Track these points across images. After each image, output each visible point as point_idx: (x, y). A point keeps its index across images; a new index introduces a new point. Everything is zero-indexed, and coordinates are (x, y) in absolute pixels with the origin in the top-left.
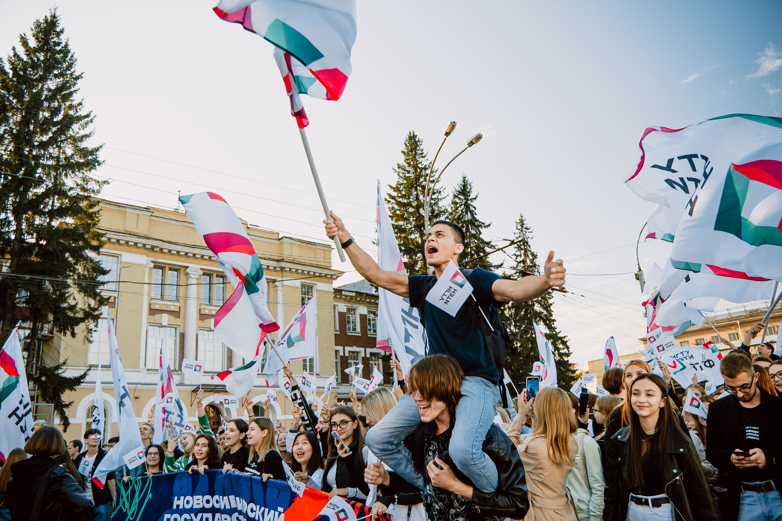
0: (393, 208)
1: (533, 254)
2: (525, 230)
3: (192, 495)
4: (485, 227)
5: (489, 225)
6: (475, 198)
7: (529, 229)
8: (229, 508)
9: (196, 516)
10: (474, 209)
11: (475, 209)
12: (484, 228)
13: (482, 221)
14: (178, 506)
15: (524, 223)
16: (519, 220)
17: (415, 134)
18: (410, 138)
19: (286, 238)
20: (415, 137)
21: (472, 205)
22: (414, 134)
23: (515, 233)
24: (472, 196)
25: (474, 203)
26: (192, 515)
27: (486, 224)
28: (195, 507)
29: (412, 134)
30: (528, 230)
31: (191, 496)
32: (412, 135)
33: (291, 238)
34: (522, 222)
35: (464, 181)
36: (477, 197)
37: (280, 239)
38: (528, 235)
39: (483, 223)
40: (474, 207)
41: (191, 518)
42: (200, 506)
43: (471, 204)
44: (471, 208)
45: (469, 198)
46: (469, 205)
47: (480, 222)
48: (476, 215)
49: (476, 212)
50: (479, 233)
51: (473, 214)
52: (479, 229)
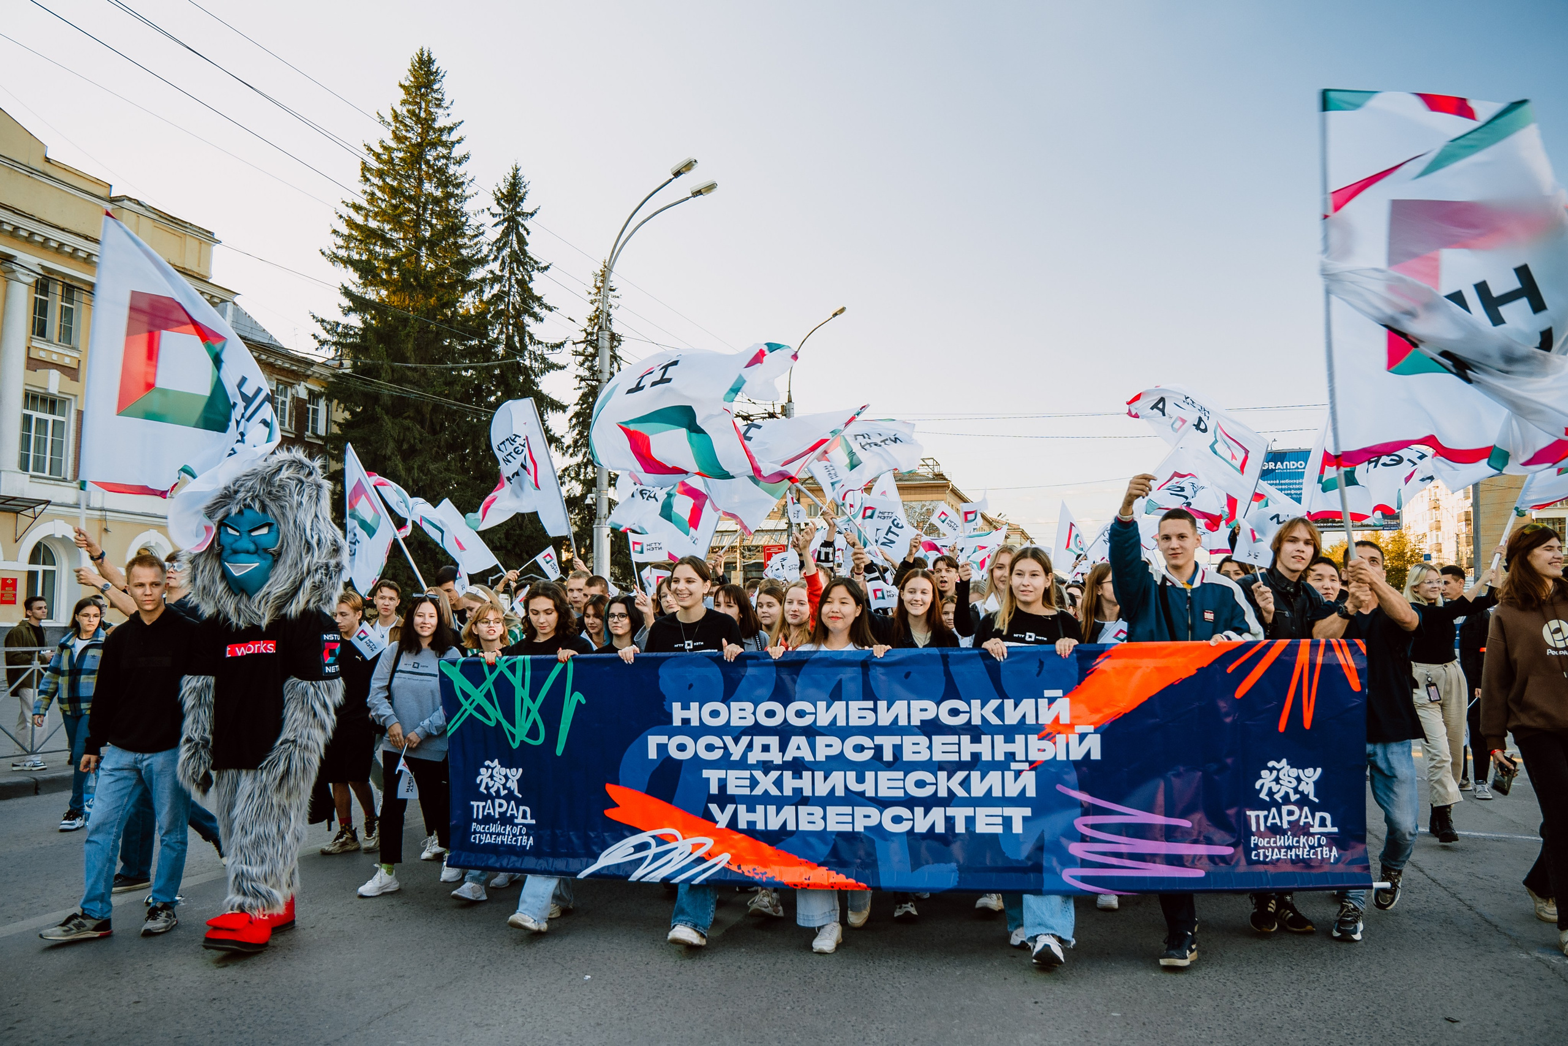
0: (373, 194)
1: (613, 337)
2: (607, 291)
3: (726, 700)
4: (538, 269)
5: (546, 268)
6: (532, 215)
7: (614, 290)
8: (844, 724)
9: (736, 741)
10: (524, 233)
11: (528, 233)
12: (536, 271)
13: (535, 258)
14: (685, 721)
15: (609, 279)
16: (601, 271)
17: (433, 57)
18: (421, 61)
19: (130, 199)
20: (430, 61)
21: (523, 226)
22: (429, 56)
23: (590, 293)
24: (526, 206)
25: (528, 223)
26: (729, 740)
27: (542, 265)
28: (735, 722)
29: (426, 54)
30: (612, 293)
31: (723, 701)
32: (425, 57)
33: (139, 203)
34: (604, 275)
35: (515, 177)
36: (536, 213)
37: (112, 200)
38: (611, 300)
39: (536, 262)
40: (526, 229)
41: (724, 744)
42: (749, 722)
43: (522, 222)
44: (521, 230)
45: (518, 210)
46: (518, 224)
47: (531, 259)
48: (527, 245)
49: (528, 239)
50: (528, 279)
51: (522, 242)
52: (528, 272)
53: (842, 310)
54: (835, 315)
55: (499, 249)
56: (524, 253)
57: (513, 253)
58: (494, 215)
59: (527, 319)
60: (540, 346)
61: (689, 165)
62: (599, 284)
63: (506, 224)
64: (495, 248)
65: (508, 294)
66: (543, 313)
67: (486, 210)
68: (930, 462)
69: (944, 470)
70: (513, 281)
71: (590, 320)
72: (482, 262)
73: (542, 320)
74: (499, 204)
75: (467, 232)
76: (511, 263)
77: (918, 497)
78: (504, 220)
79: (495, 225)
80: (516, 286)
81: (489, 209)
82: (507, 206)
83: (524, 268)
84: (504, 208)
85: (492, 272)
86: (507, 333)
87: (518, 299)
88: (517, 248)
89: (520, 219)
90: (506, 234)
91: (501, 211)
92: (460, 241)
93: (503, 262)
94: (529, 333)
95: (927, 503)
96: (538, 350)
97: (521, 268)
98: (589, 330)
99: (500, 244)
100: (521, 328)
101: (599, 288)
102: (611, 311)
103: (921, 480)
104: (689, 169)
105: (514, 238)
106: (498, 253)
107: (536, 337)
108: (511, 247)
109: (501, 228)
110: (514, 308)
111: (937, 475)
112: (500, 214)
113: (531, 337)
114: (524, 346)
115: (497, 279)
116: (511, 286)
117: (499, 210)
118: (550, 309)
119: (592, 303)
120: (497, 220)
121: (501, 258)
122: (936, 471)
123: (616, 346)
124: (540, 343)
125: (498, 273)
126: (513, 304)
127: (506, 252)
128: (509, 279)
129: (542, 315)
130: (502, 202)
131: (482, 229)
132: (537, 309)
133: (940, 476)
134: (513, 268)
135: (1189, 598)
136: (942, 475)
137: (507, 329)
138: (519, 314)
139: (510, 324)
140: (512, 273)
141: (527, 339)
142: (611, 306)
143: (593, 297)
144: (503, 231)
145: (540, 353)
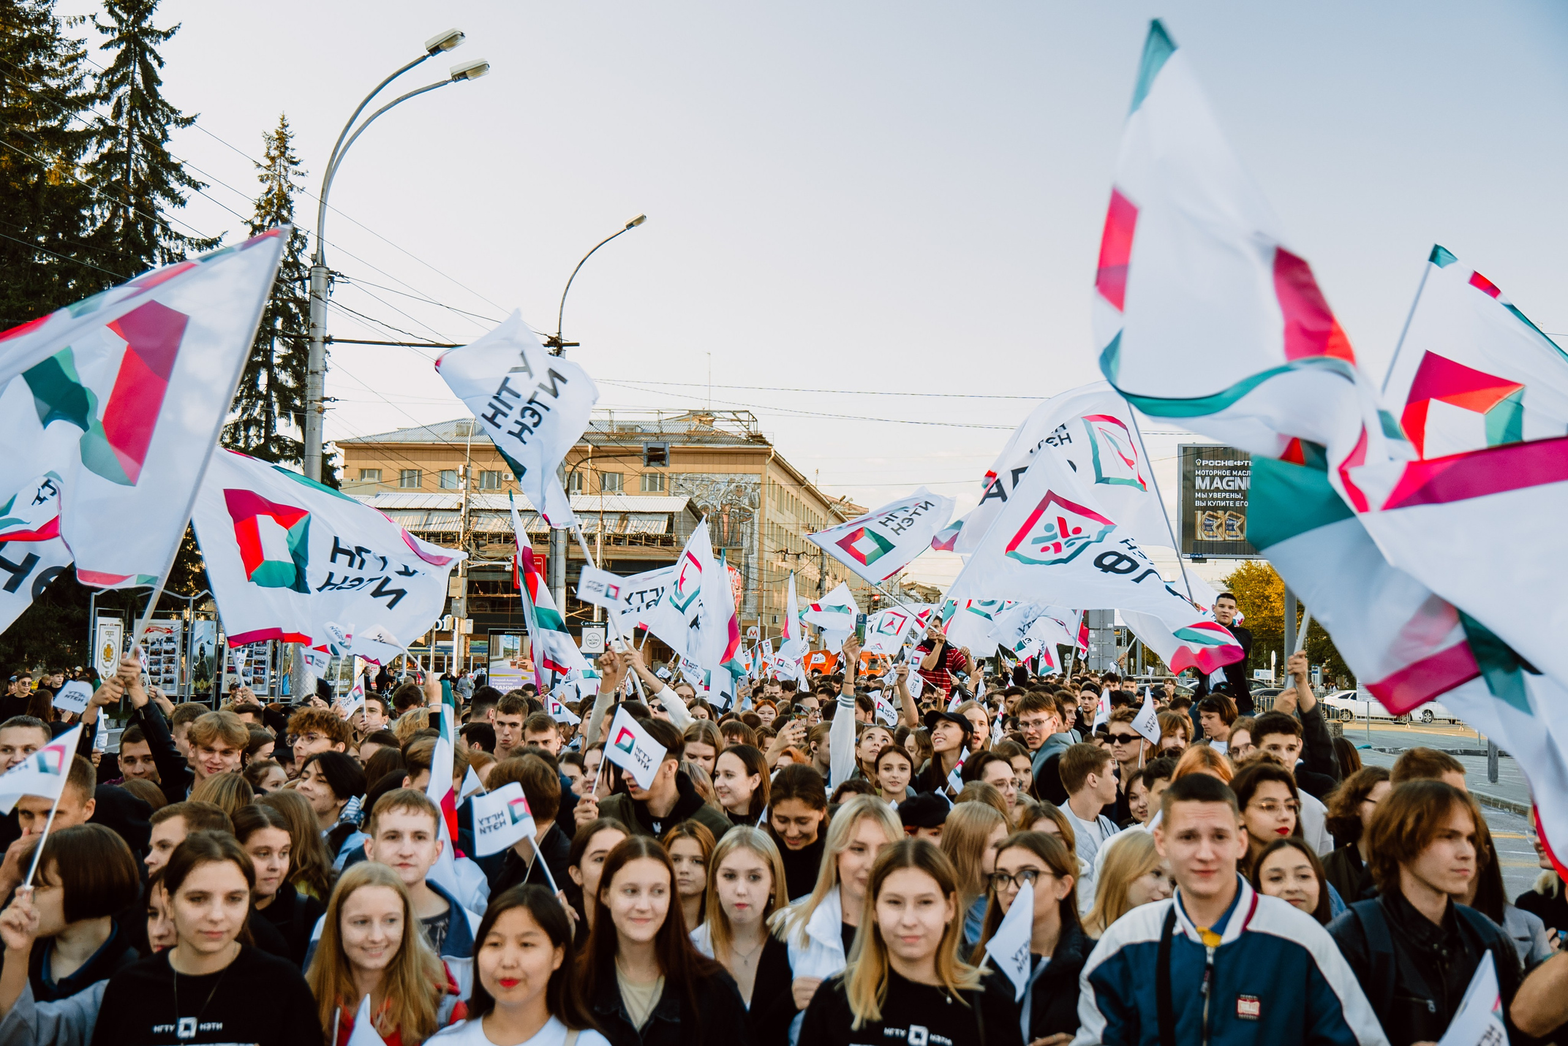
2: (286, 164)
4: (176, 121)
5: (189, 121)
6: (167, 35)
7: (296, 163)
11: (161, 64)
12: (173, 125)
13: (172, 105)
15: (288, 145)
16: (277, 133)
21: (152, 51)
23: (259, 166)
24: (157, 21)
25: (161, 48)
27: (183, 116)
30: (293, 167)
34: (282, 139)
36: (173, 32)
38: (292, 179)
39: (173, 111)
40: (157, 57)
43: (152, 45)
44: (150, 58)
45: (145, 25)
46: (145, 49)
47: (165, 104)
48: (160, 83)
49: (160, 73)
50: (160, 136)
51: (151, 78)
52: (161, 125)
53: (641, 220)
54: (630, 226)
55: (113, 86)
56: (154, 94)
57: (135, 93)
58: (103, 30)
59: (159, 200)
60: (179, 242)
61: (452, 40)
62: (274, 153)
63: (123, 46)
64: (104, 83)
65: (126, 157)
66: (185, 191)
67: (89, 20)
68: (743, 416)
69: (762, 428)
70: (136, 138)
71: (259, 207)
72: (85, 102)
73: (183, 203)
74: (111, 12)
75: (58, 51)
76: (132, 109)
77: (724, 468)
78: (120, 40)
79: (107, 46)
80: (140, 146)
81: (93, 17)
82: (125, 16)
83: (153, 119)
84: (120, 21)
85: (101, 120)
86: (126, 218)
87: (145, 166)
88: (142, 87)
89: (147, 41)
90: (123, 60)
91: (115, 25)
92: (45, 62)
93: (119, 106)
94: (161, 220)
95: (737, 478)
96: (175, 247)
97: (149, 119)
98: (257, 222)
99: (114, 77)
100: (148, 212)
101: (273, 159)
102: (292, 195)
103: (728, 443)
104: (452, 46)
105: (138, 69)
106: (111, 91)
107: (174, 227)
108: (132, 84)
109: (115, 52)
110: (137, 179)
111: (753, 437)
112: (113, 29)
113: (165, 229)
114: (154, 243)
115: (111, 132)
116: (131, 143)
117: (112, 22)
118: (196, 186)
119: (262, 180)
120: (108, 37)
121: (114, 100)
122: (751, 429)
123: (299, 250)
124: (179, 237)
125: (111, 123)
126: (136, 173)
127: (124, 90)
128: (129, 134)
129: (184, 196)
130: (117, 9)
131: (81, 49)
132: (174, 185)
133: (759, 439)
134: (136, 118)
135: (1209, 967)
136: (761, 436)
137: (126, 211)
138: (143, 189)
139: (131, 205)
140: (134, 123)
141: (158, 230)
142: (291, 187)
143: (264, 172)
144: (119, 57)
145: (178, 251)
